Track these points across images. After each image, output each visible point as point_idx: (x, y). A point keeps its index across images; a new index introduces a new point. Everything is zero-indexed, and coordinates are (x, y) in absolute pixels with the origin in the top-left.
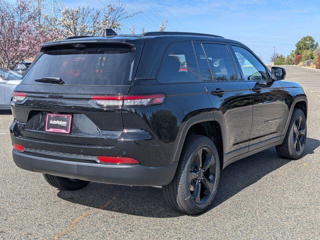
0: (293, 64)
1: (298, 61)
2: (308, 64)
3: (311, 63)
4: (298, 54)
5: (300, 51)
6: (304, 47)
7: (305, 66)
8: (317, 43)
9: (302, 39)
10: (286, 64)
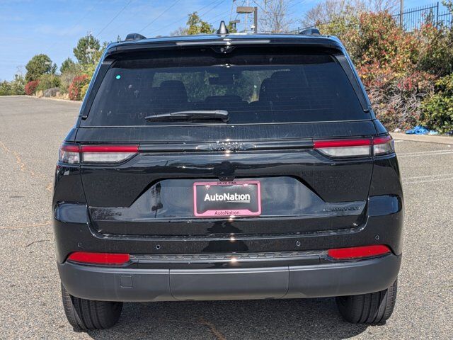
0: (25, 94)
1: (32, 91)
2: (53, 95)
3: (57, 93)
4: (31, 79)
5: (33, 76)
6: (38, 70)
7: (48, 96)
8: (55, 65)
9: (34, 59)
10: (14, 94)
